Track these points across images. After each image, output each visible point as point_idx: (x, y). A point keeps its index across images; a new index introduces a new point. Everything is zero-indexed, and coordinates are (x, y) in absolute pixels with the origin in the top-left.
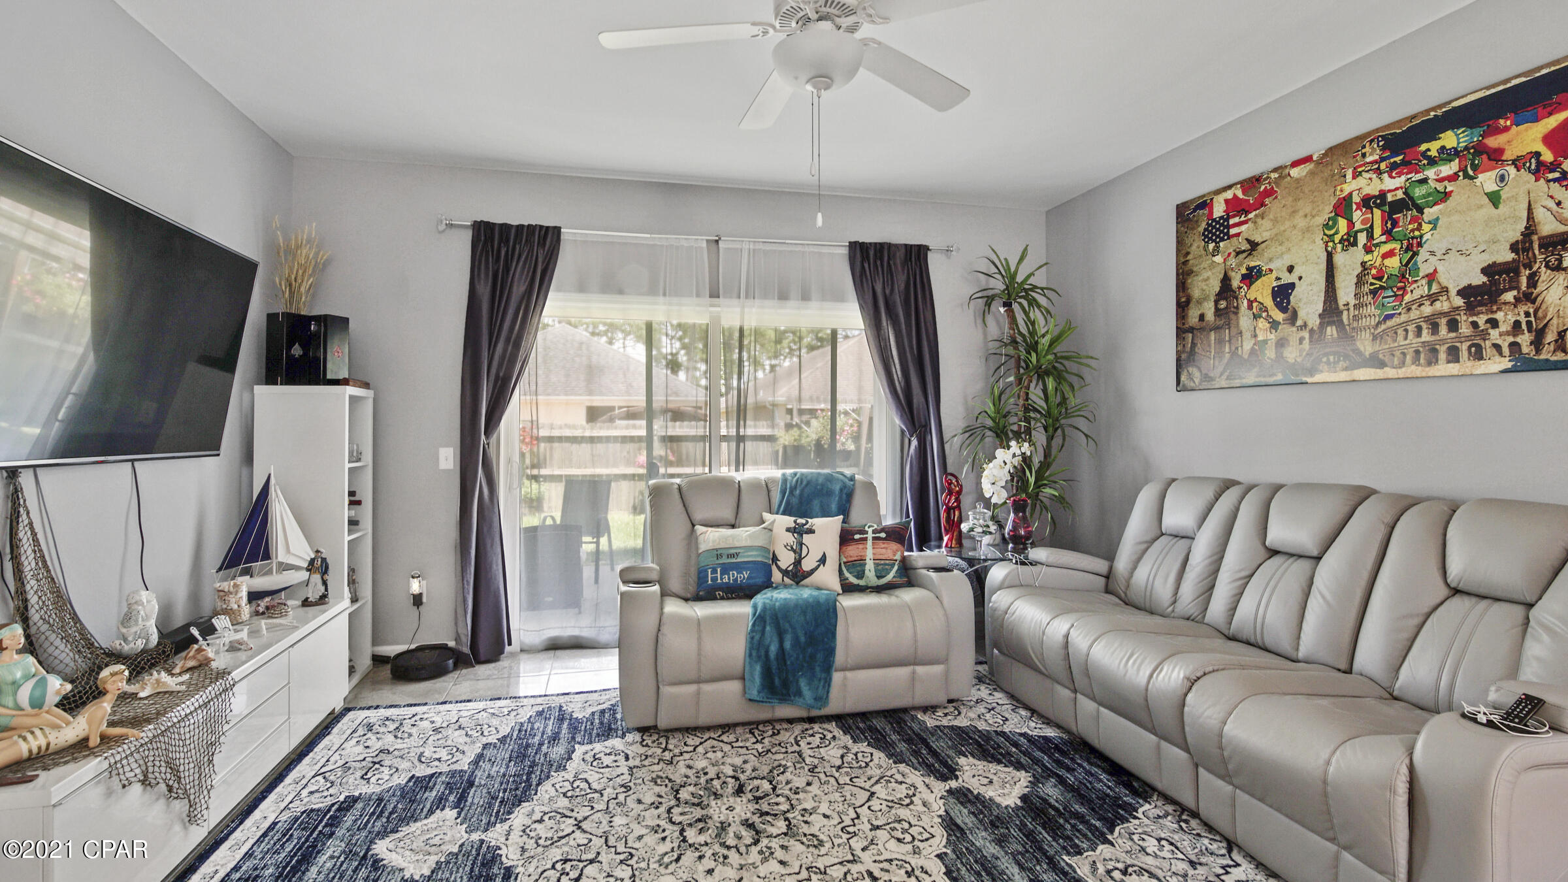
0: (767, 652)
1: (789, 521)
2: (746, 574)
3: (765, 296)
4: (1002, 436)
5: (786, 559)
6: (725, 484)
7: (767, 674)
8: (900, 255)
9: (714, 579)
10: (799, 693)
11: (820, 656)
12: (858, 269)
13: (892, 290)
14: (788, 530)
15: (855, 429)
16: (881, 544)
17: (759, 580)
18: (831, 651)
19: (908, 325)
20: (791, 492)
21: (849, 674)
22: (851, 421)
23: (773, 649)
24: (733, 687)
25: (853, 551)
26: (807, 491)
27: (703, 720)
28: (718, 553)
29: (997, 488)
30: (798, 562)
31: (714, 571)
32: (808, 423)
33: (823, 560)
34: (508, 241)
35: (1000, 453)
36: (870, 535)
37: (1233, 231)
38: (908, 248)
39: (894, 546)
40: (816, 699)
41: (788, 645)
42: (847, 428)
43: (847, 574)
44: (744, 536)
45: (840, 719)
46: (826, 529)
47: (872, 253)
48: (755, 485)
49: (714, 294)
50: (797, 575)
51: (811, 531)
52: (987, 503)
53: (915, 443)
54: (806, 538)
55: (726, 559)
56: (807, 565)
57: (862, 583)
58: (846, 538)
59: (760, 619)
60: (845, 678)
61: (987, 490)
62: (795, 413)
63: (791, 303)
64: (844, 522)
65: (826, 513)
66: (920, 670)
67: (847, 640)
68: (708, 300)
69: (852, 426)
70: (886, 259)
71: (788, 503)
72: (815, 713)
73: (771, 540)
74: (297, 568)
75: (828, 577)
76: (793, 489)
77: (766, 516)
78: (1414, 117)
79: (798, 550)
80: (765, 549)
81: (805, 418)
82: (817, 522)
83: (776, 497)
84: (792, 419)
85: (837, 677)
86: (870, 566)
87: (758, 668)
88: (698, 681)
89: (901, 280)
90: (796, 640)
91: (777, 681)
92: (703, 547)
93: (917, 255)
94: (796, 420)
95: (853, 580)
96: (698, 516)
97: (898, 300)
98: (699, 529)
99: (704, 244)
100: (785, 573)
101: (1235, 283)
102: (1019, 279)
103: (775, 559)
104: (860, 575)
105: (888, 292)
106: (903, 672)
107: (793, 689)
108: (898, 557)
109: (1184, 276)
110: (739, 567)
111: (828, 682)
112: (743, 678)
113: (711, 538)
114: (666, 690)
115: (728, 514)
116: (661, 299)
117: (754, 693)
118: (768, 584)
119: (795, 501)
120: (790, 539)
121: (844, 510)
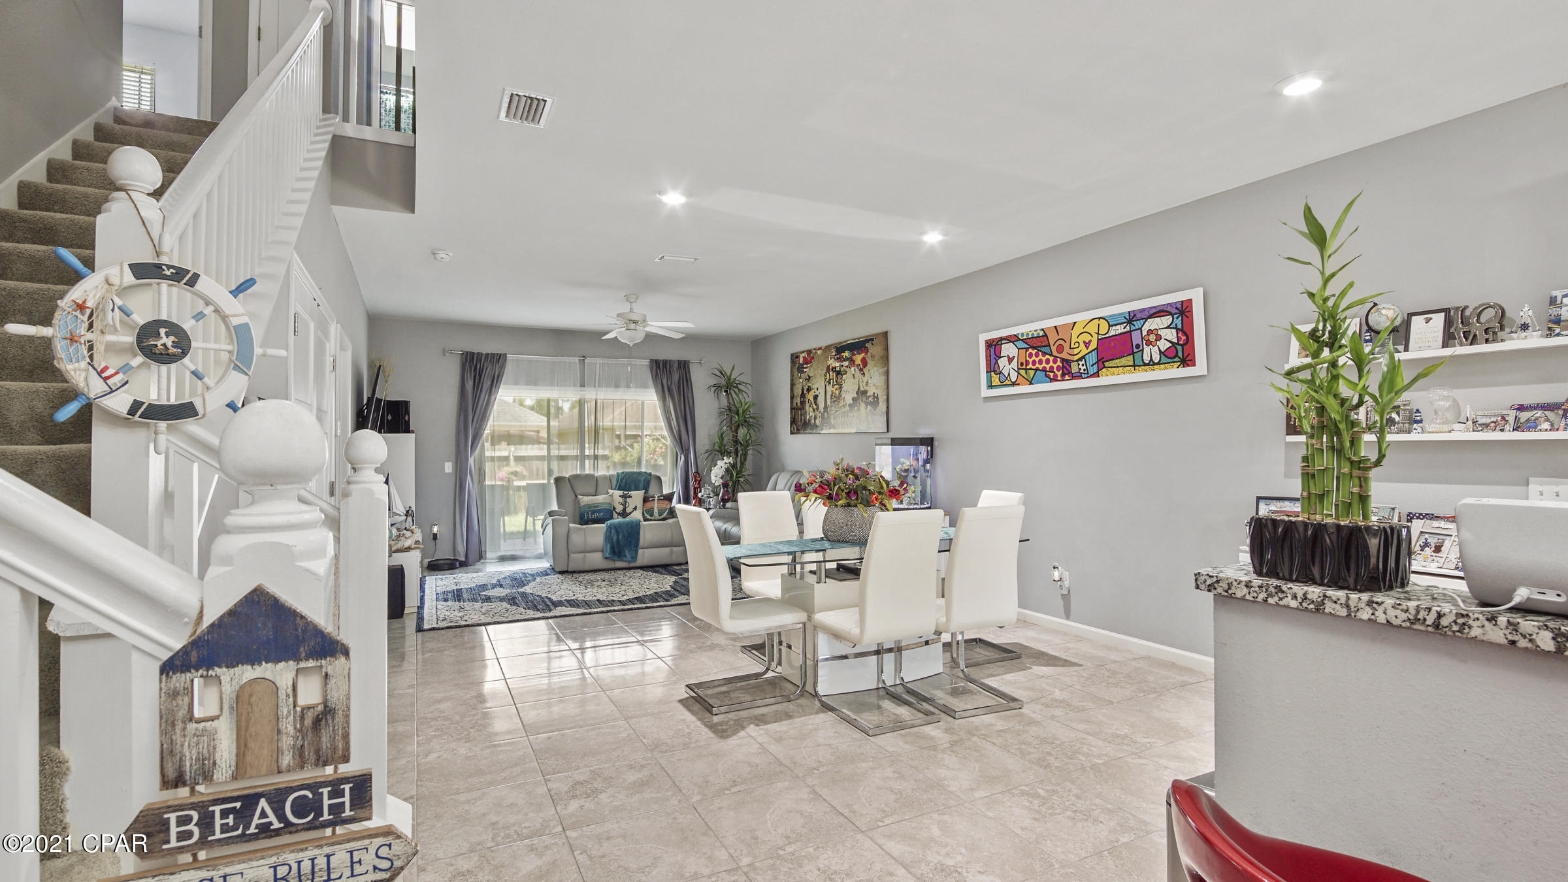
0: (612, 539)
1: (621, 493)
2: (602, 514)
3: (608, 386)
4: (723, 452)
5: (619, 508)
6: (589, 477)
7: (612, 548)
8: (676, 365)
9: (588, 517)
10: (625, 556)
11: (633, 541)
12: (654, 373)
13: (671, 384)
14: (620, 496)
15: (663, 450)
16: (661, 502)
17: (608, 517)
18: (638, 540)
19: (679, 400)
20: (621, 481)
21: (645, 550)
22: (661, 445)
23: (615, 538)
24: (599, 555)
25: (648, 505)
26: (629, 480)
27: (587, 568)
28: (589, 506)
29: (718, 478)
30: (624, 510)
31: (588, 513)
32: (631, 446)
33: (635, 508)
34: (481, 360)
35: (719, 462)
36: (656, 498)
37: (805, 370)
38: (680, 362)
39: (667, 502)
40: (632, 558)
41: (620, 537)
42: (658, 450)
43: (646, 515)
44: (600, 499)
45: (642, 568)
46: (637, 496)
47: (661, 365)
48: (604, 477)
49: (583, 385)
50: (624, 514)
51: (630, 497)
52: (711, 484)
53: (683, 458)
54: (628, 500)
55: (594, 508)
56: (628, 510)
57: (652, 518)
58: (646, 500)
59: (609, 528)
60: (644, 552)
61: (713, 479)
62: (622, 437)
63: (620, 389)
64: (645, 493)
65: (637, 490)
66: (674, 549)
67: (644, 538)
68: (579, 388)
69: (661, 448)
70: (668, 367)
71: (620, 486)
72: (632, 565)
73: (613, 501)
74: (400, 515)
75: (637, 515)
76: (622, 480)
77: (610, 491)
78: (841, 343)
79: (624, 505)
80: (610, 504)
81: (629, 442)
82: (633, 493)
83: (614, 482)
84: (620, 442)
85: (640, 551)
86: (656, 511)
87: (609, 546)
88: (584, 552)
89: (676, 376)
90: (624, 536)
91: (616, 550)
92: (582, 504)
93: (684, 366)
94: (623, 443)
95: (648, 517)
96: (578, 492)
97: (674, 388)
98: (580, 497)
99: (577, 361)
100: (619, 514)
101: (805, 392)
102: (733, 377)
103: (614, 508)
104: (652, 515)
105: (669, 383)
106: (667, 550)
107: (622, 554)
108: (668, 507)
109: (792, 385)
110: (599, 511)
111: (636, 552)
112: (602, 551)
113: (585, 500)
114: (573, 556)
115: (592, 490)
116: (556, 388)
117: (607, 555)
118: (612, 518)
119: (623, 484)
120: (621, 500)
121: (646, 489)
